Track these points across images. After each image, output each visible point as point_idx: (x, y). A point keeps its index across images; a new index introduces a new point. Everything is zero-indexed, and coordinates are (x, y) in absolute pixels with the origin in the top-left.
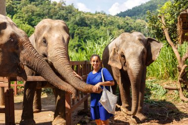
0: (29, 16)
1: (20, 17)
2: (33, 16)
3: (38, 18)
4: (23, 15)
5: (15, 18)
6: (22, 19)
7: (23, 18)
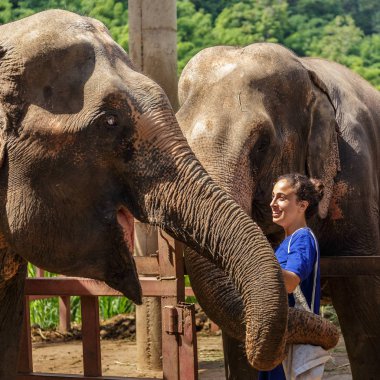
0: (278, 16)
1: (243, 19)
2: (295, 13)
3: (315, 21)
4: (256, 12)
5: (226, 26)
6: (249, 27)
7: (253, 22)
